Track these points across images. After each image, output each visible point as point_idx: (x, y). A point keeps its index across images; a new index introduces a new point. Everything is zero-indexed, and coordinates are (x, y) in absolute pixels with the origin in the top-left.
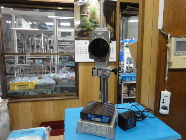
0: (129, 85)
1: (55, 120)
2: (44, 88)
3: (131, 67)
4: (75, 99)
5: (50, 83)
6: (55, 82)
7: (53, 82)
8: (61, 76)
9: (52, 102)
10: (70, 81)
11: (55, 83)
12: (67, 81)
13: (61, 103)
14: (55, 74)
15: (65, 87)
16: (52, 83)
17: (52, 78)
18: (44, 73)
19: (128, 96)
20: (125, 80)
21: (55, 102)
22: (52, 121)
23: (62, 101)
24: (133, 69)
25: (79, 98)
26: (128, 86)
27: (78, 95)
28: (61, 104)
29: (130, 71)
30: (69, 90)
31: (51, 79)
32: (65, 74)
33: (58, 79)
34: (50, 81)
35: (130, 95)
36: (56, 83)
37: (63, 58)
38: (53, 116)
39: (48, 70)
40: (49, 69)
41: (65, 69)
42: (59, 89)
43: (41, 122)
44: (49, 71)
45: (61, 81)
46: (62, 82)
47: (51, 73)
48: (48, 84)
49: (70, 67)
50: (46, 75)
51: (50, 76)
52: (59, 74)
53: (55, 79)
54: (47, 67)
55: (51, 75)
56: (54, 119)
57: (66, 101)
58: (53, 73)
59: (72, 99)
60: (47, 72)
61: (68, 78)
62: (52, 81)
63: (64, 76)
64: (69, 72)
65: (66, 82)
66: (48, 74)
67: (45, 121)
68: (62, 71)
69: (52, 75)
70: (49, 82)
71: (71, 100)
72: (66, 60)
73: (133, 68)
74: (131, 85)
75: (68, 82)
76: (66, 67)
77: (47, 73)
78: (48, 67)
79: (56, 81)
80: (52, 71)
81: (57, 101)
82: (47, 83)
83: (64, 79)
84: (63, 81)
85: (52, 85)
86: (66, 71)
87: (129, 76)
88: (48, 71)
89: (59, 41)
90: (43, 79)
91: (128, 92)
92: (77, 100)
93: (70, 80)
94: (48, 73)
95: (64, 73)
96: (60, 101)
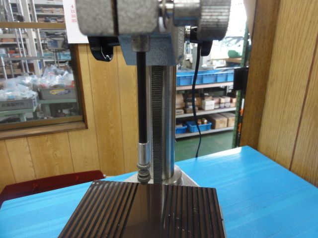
0: (184, 92)
1: (38, 178)
2: (11, 107)
3: (189, 60)
4: (78, 129)
5: (25, 97)
6: (35, 93)
7: (31, 94)
8: (48, 82)
9: (23, 141)
10: (69, 92)
11: (35, 97)
12: (63, 91)
13: (47, 141)
14: (36, 78)
15: (62, 103)
16: (28, 96)
17: (28, 85)
18: (10, 77)
19: (185, 112)
20: (179, 84)
21: (30, 140)
22: (31, 179)
23: (49, 137)
24: (191, 64)
25: (87, 128)
26: (184, 95)
27: (84, 120)
28: (48, 143)
29: (187, 67)
30: (72, 108)
31: (27, 88)
32: (58, 77)
33: (43, 87)
34: (24, 92)
35: (188, 111)
36: (40, 97)
37: (49, 42)
38: (32, 169)
39: (20, 70)
40: (20, 67)
41: (58, 67)
42: (48, 109)
43: (5, 186)
44: (22, 71)
45: (51, 92)
46: (53, 93)
47: (26, 75)
48: (21, 99)
49: (67, 62)
50: (13, 81)
51: (24, 81)
52: (44, 78)
53: (35, 88)
54: (14, 62)
55: (25, 79)
56: (35, 176)
57: (58, 136)
58: (30, 74)
59: (71, 130)
60: (16, 73)
61: (65, 84)
62: (29, 93)
63: (56, 80)
64: (66, 72)
65: (61, 94)
66: (19, 77)
67: (14, 183)
68: (50, 70)
69: (28, 80)
70: (22, 95)
71: (70, 133)
72: (56, 46)
73: (191, 60)
74: (188, 93)
75: (66, 94)
76: (61, 62)
77: (16, 76)
78: (18, 64)
79: (38, 92)
80: (29, 72)
81: (38, 139)
82: (16, 96)
83: (55, 87)
84: (55, 92)
85: (30, 101)
86: (58, 71)
87: (185, 77)
88: (18, 71)
89: (37, 6)
90: (8, 89)
91: (184, 106)
92: (84, 132)
93: (68, 89)
94: (20, 75)
95: (56, 74)
96: (45, 138)
